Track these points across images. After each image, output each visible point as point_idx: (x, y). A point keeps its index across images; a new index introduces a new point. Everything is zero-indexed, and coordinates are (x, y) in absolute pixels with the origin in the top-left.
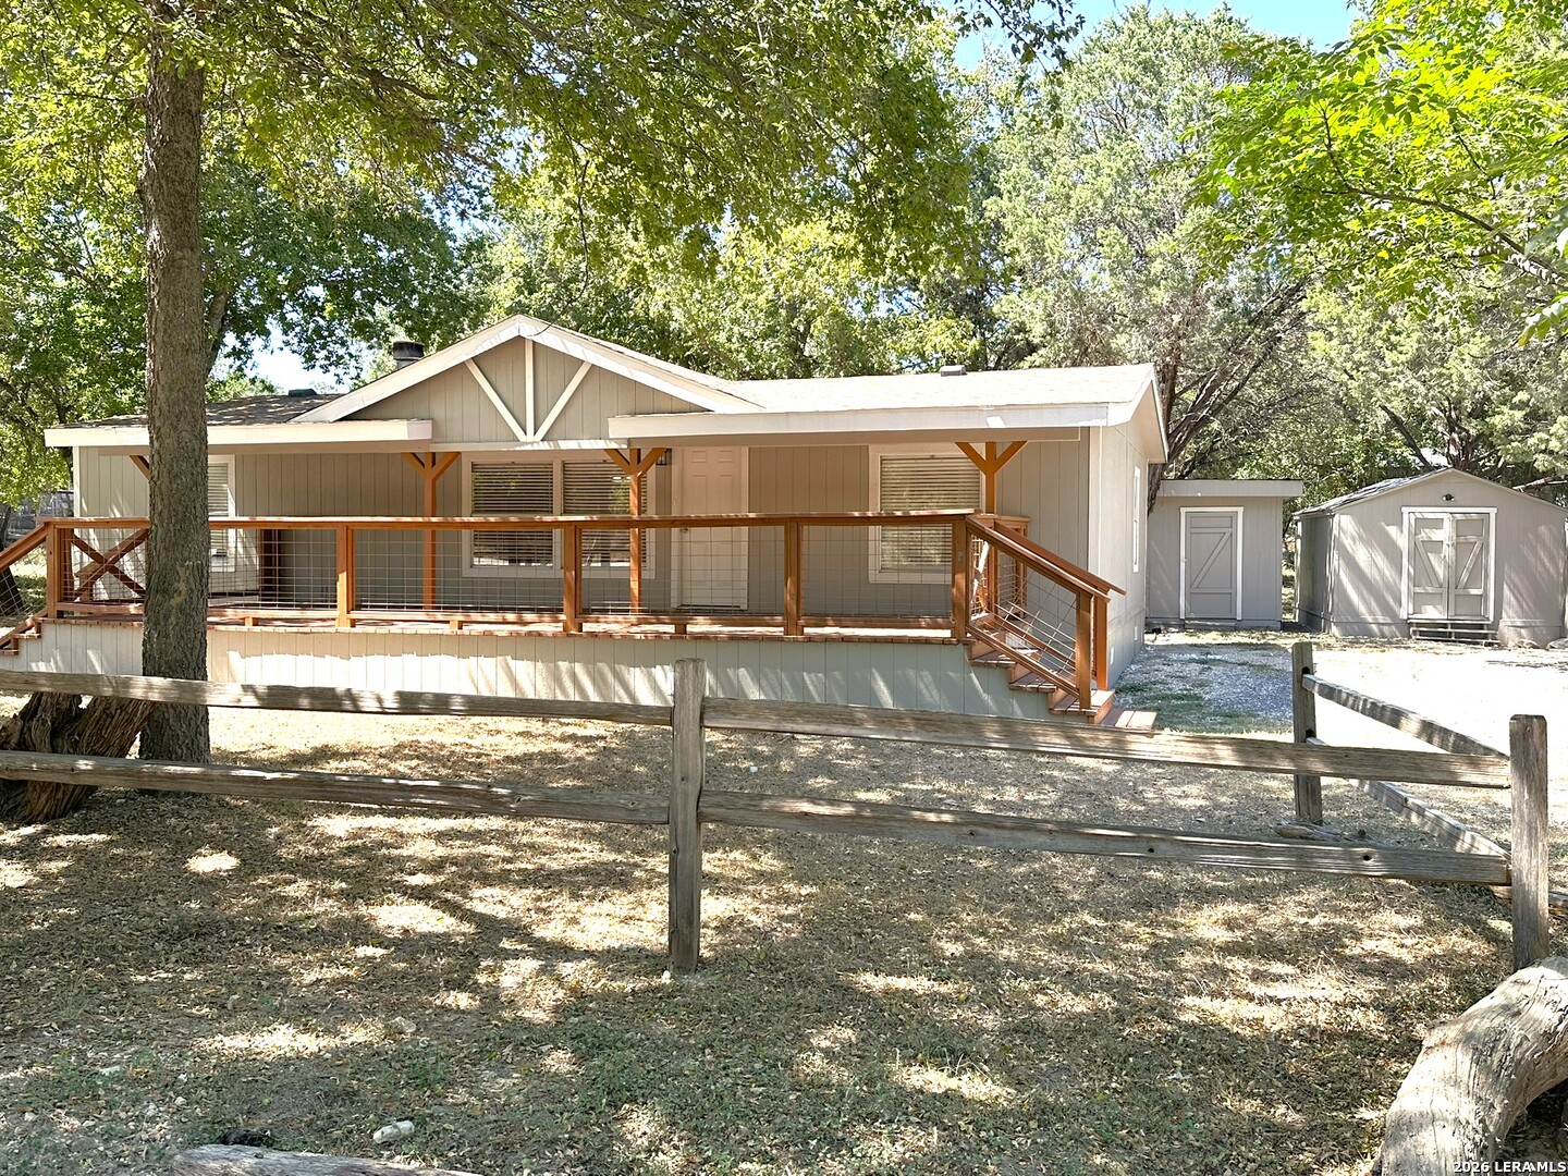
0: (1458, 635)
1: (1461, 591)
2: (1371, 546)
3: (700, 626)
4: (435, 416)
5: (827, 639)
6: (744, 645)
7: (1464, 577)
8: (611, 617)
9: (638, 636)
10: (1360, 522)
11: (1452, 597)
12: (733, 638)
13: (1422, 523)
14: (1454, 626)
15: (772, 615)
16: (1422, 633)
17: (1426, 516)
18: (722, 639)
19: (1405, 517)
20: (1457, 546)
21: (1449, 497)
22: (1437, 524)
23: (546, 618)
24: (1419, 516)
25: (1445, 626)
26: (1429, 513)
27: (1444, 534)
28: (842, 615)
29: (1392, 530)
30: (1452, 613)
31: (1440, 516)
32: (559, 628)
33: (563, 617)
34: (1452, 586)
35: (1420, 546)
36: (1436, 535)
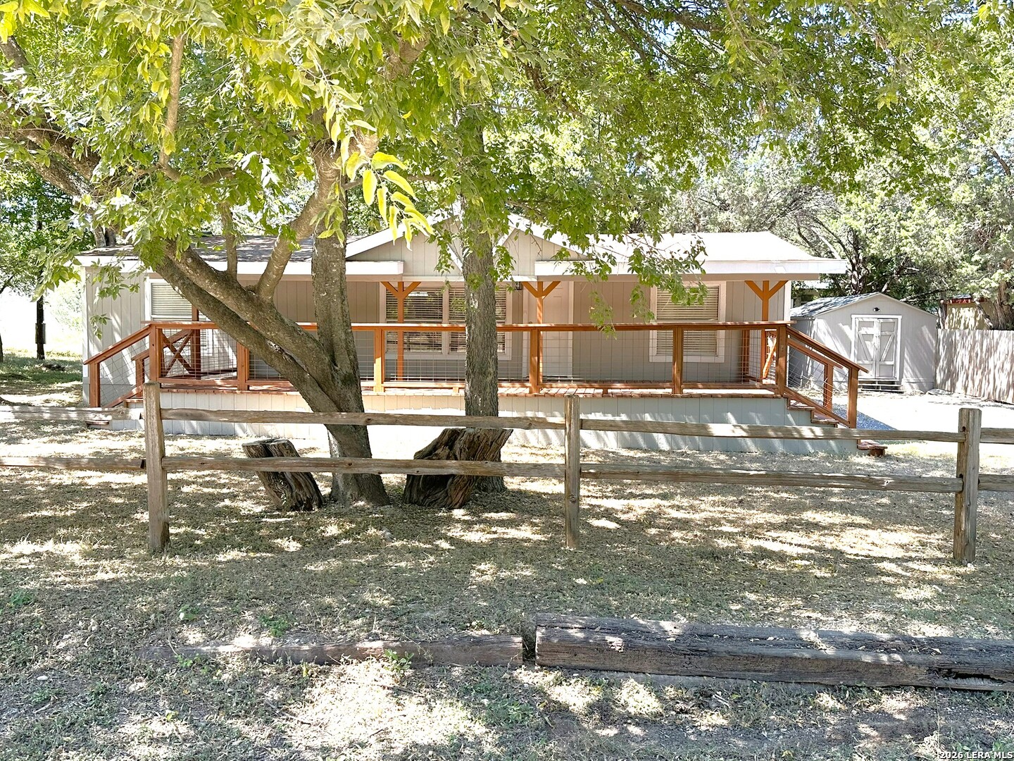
0: (883, 388)
1: (882, 363)
2: (835, 337)
3: (618, 389)
4: (406, 259)
5: (701, 396)
6: (647, 400)
7: (884, 356)
8: (560, 385)
9: (581, 396)
10: (829, 323)
11: (878, 366)
12: (642, 396)
13: (863, 324)
14: (879, 382)
15: (664, 382)
16: (864, 387)
17: (865, 320)
18: (636, 398)
19: (853, 320)
20: (881, 337)
21: (877, 309)
22: (870, 324)
23: (517, 385)
24: (861, 320)
25: (874, 382)
26: (866, 318)
27: (875, 331)
28: (708, 382)
29: (846, 328)
30: (877, 375)
31: (872, 320)
32: (527, 391)
33: (528, 384)
34: (878, 360)
35: (861, 336)
36: (870, 331)
